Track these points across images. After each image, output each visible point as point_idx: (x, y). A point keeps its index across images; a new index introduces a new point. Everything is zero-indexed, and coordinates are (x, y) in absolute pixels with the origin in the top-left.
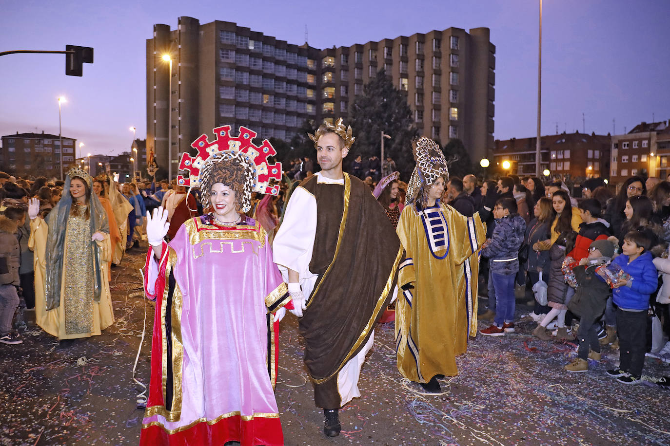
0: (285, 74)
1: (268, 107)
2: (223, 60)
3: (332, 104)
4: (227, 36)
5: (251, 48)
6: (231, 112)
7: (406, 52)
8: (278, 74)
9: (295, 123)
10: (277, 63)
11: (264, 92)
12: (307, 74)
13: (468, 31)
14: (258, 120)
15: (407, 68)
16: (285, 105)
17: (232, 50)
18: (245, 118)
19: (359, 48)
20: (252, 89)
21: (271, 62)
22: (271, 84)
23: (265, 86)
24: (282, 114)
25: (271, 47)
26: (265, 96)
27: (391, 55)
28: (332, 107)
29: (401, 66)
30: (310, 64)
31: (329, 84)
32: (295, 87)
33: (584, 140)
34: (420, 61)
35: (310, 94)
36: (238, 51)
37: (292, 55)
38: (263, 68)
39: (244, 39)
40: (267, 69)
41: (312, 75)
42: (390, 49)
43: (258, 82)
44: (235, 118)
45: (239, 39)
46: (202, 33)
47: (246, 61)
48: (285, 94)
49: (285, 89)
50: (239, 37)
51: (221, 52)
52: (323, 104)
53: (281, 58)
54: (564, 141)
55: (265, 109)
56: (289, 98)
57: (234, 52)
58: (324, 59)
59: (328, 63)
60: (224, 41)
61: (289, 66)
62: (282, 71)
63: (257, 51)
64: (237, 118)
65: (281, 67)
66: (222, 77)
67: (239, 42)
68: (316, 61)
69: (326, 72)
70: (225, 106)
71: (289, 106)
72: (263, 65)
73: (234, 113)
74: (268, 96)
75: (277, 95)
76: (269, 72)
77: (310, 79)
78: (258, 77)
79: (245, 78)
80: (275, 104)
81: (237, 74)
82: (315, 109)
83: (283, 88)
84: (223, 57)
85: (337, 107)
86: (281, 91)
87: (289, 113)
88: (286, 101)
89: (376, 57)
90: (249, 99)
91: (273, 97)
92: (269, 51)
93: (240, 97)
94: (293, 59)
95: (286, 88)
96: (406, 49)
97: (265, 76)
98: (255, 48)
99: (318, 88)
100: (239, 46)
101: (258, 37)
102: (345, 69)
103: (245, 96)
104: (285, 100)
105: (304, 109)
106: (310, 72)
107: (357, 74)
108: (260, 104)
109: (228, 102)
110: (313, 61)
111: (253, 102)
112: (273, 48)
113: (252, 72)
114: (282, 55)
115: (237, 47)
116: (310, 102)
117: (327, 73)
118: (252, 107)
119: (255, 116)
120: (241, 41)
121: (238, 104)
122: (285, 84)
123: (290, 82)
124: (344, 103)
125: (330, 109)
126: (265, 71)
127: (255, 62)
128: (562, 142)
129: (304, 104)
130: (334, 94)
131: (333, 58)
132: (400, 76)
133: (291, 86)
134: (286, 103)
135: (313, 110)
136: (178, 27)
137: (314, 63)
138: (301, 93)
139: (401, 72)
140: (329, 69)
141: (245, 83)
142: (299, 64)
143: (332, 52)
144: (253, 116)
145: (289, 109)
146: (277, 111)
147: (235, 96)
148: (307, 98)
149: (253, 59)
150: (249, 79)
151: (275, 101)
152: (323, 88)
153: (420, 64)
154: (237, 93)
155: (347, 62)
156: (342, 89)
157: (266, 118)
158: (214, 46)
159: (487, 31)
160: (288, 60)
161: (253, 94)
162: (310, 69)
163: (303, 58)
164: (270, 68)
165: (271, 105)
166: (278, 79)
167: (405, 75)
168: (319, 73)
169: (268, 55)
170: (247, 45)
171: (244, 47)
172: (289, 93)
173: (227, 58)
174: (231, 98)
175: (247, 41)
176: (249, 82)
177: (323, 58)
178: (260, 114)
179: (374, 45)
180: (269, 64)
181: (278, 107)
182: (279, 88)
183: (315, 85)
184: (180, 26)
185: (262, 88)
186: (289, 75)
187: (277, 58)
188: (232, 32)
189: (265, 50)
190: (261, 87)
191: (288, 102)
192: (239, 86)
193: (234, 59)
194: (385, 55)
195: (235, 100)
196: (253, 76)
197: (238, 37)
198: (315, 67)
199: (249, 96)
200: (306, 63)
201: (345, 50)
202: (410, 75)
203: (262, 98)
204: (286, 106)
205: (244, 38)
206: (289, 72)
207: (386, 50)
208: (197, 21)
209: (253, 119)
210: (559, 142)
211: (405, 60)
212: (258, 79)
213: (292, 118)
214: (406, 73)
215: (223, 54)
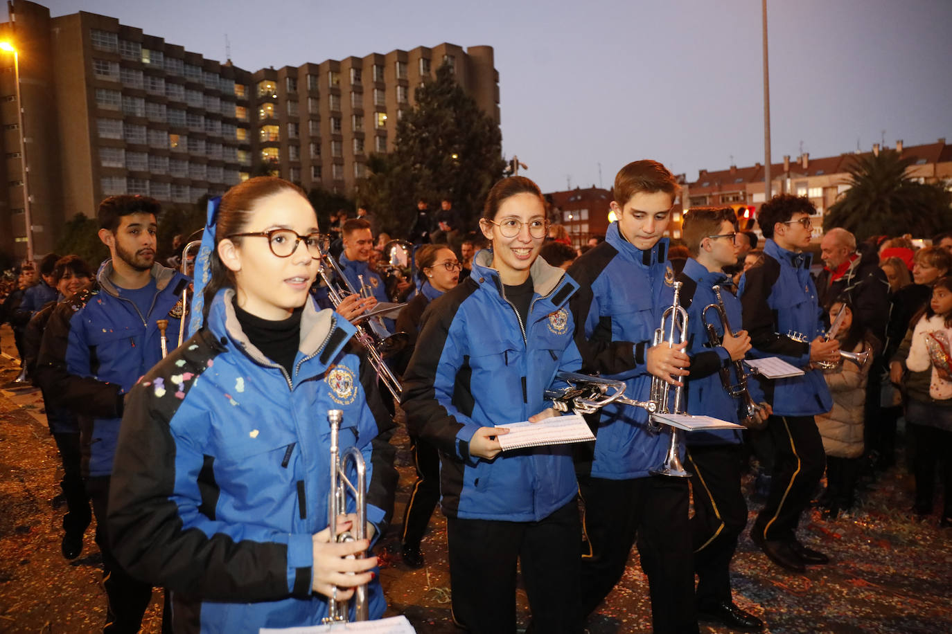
0: (202, 103)
1: (178, 153)
2: (100, 77)
3: (276, 150)
4: (102, 38)
5: (146, 61)
6: (119, 160)
7: (382, 77)
8: (191, 104)
9: (222, 178)
10: (190, 86)
11: (172, 130)
12: (234, 105)
13: (465, 50)
14: (164, 173)
15: (384, 99)
16: (204, 151)
17: (114, 62)
18: (142, 170)
19: (313, 69)
20: (151, 126)
21: (179, 84)
22: (181, 118)
23: (171, 121)
24: (202, 164)
25: (177, 61)
26: (173, 137)
27: (359, 80)
28: (276, 154)
29: (376, 96)
30: (239, 91)
31: (269, 121)
32: (218, 124)
33: (603, 197)
34: (403, 89)
35: (241, 135)
36: (124, 65)
37: (211, 76)
38: (167, 94)
39: (132, 46)
40: (172, 94)
41: (242, 108)
42: (359, 72)
43: (161, 115)
44: (126, 169)
45: (125, 45)
46: (57, 30)
47: (138, 81)
48: (205, 134)
49: (203, 127)
50: (125, 42)
51: (94, 64)
52: (261, 149)
53: (196, 80)
54: (579, 198)
55: (174, 156)
56: (210, 141)
57: (117, 66)
58: (260, 84)
59: (266, 90)
60: (99, 47)
61: (208, 93)
62: (197, 100)
63: (156, 66)
64: (130, 169)
65: (195, 93)
66: (99, 104)
67: (125, 50)
68: (247, 87)
69: (263, 103)
70: (107, 151)
71: (211, 153)
72: (167, 89)
73: (124, 162)
74: (178, 136)
75: (192, 136)
76: (177, 99)
77: (240, 114)
78: (160, 106)
79: (140, 108)
80: (189, 149)
81: (124, 100)
82: (249, 157)
83: (200, 125)
84: (99, 72)
85: (284, 154)
86: (197, 129)
87: (211, 164)
88: (207, 145)
89: (338, 82)
90: (148, 140)
91: (185, 139)
92: (175, 67)
93: (132, 136)
94: (212, 81)
95: (206, 125)
96: (382, 72)
97: (171, 106)
98: (151, 61)
99: (253, 126)
100: (125, 57)
101: (155, 44)
102: (294, 99)
103: (140, 136)
104: (204, 143)
105: (234, 157)
106: (240, 103)
107: (312, 107)
108: (166, 148)
109: (112, 144)
110: (242, 86)
111: (154, 145)
112: (181, 63)
113: (149, 99)
114: (197, 76)
115: (123, 58)
116: (243, 147)
117: (267, 104)
118: (153, 153)
119: (159, 167)
120: (128, 48)
121: (131, 149)
122: (202, 119)
123: (210, 116)
124: (294, 148)
125: (273, 157)
126: (171, 98)
127: (153, 83)
128: (576, 199)
129: (234, 149)
130: (278, 136)
131: (274, 83)
132: (375, 110)
133: (211, 122)
134: (207, 149)
135: (247, 159)
136: (10, 16)
137: (245, 90)
138: (227, 134)
139: (376, 103)
140: (268, 98)
141: (139, 115)
142: (222, 90)
143: (270, 74)
144: (156, 167)
145: (211, 157)
146: (193, 160)
147: (124, 135)
148: (237, 141)
149: (149, 79)
150: (146, 109)
151: (188, 145)
152: (261, 127)
153: (403, 92)
154: (128, 131)
155: (295, 88)
156: (290, 127)
157: (176, 170)
158: (81, 53)
159: (489, 50)
160: (205, 84)
161: (152, 133)
162: (239, 98)
163: (228, 82)
164: (179, 94)
165: (183, 149)
166: (191, 111)
167: (382, 109)
168: (253, 104)
169: (174, 74)
170: (139, 56)
171: (133, 59)
172: (210, 134)
173: (106, 73)
174: (118, 137)
175: (137, 50)
176: (146, 113)
177: (258, 83)
178: (167, 165)
179: (334, 66)
180: (176, 87)
181: (193, 153)
182: (194, 125)
183: (248, 121)
184: (13, 15)
185: (168, 124)
186: (208, 106)
187: (189, 79)
188: (111, 33)
189: (168, 66)
190: (165, 122)
191: (209, 147)
192: (129, 120)
193: (118, 76)
194: (352, 79)
195: (125, 140)
196: (151, 106)
197: (122, 43)
198: (247, 95)
199: (148, 135)
200: (233, 89)
201: (292, 72)
202: (389, 109)
203: (169, 140)
204: (207, 153)
205: (132, 43)
206: (208, 102)
207: (352, 72)
208: (47, 11)
209: (156, 172)
210: (573, 199)
211: (381, 86)
212: (160, 110)
213: (216, 170)
214: (383, 105)
215: (98, 67)
